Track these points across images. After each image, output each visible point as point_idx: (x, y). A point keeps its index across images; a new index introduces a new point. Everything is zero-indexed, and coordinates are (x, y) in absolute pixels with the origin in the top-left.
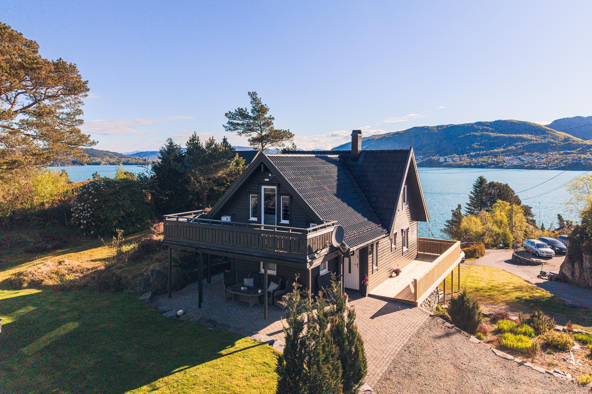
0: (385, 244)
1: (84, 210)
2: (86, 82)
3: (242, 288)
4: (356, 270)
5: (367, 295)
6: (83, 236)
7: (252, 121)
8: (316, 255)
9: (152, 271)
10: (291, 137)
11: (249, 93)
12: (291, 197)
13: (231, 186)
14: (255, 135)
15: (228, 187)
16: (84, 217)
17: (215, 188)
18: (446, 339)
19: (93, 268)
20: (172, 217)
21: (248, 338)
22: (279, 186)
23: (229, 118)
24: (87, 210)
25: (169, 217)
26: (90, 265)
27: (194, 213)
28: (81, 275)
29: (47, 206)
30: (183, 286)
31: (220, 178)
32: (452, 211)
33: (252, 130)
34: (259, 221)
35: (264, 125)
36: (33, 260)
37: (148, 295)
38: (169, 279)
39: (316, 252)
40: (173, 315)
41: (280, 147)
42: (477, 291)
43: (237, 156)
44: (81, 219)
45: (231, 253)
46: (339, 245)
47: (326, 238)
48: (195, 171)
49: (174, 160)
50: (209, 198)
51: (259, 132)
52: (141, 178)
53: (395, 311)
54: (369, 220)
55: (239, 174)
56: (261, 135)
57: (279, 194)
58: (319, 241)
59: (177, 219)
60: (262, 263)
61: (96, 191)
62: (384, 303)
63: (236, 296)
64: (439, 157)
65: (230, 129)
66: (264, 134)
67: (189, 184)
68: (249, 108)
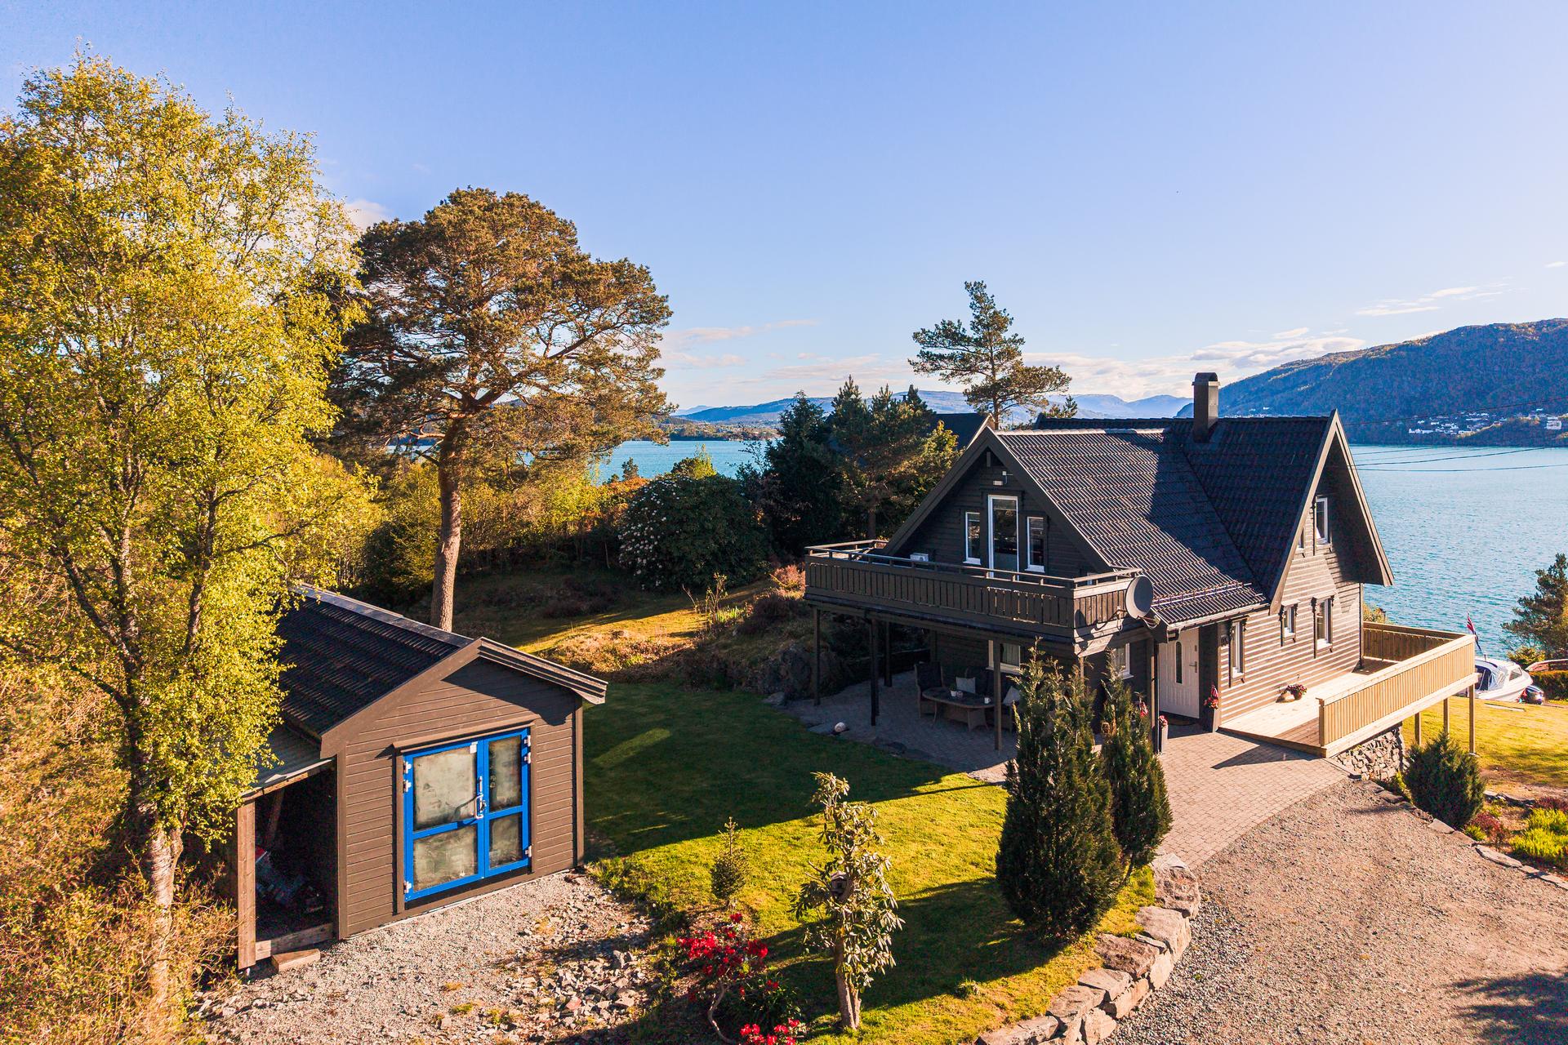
0: (1265, 627)
1: (642, 538)
2: (665, 299)
3: (953, 694)
4: (1192, 677)
5: (1215, 728)
6: (641, 591)
7: (972, 349)
8: (1093, 631)
9: (785, 653)
10: (1062, 383)
11: (967, 286)
12: (1048, 520)
13: (927, 493)
14: (979, 380)
15: (921, 496)
16: (642, 551)
17: (894, 498)
18: (1373, 817)
19: (673, 647)
20: (821, 552)
21: (964, 775)
22: (1023, 496)
23: (923, 343)
24: (648, 537)
25: (815, 551)
26: (668, 642)
27: (860, 546)
28: (656, 658)
29: (571, 528)
30: (840, 688)
31: (903, 477)
32: (1539, 572)
33: (972, 370)
34: (985, 563)
35: (999, 356)
36: (566, 630)
37: (779, 697)
38: (815, 671)
39: (1094, 625)
40: (826, 730)
41: (1036, 405)
42: (1522, 756)
43: (941, 427)
44: (637, 556)
45: (931, 620)
46: (1142, 615)
47: (1116, 600)
48: (852, 461)
49: (811, 437)
50: (881, 519)
51: (989, 372)
52: (745, 476)
53: (1270, 760)
54: (1224, 572)
55: (943, 468)
56: (993, 379)
57: (1024, 513)
58: (1099, 606)
59: (831, 554)
60: (991, 643)
61: (664, 500)
62: (1251, 746)
63: (942, 707)
64: (1543, 416)
65: (924, 369)
66: (999, 376)
67: (839, 489)
68: (964, 317)
